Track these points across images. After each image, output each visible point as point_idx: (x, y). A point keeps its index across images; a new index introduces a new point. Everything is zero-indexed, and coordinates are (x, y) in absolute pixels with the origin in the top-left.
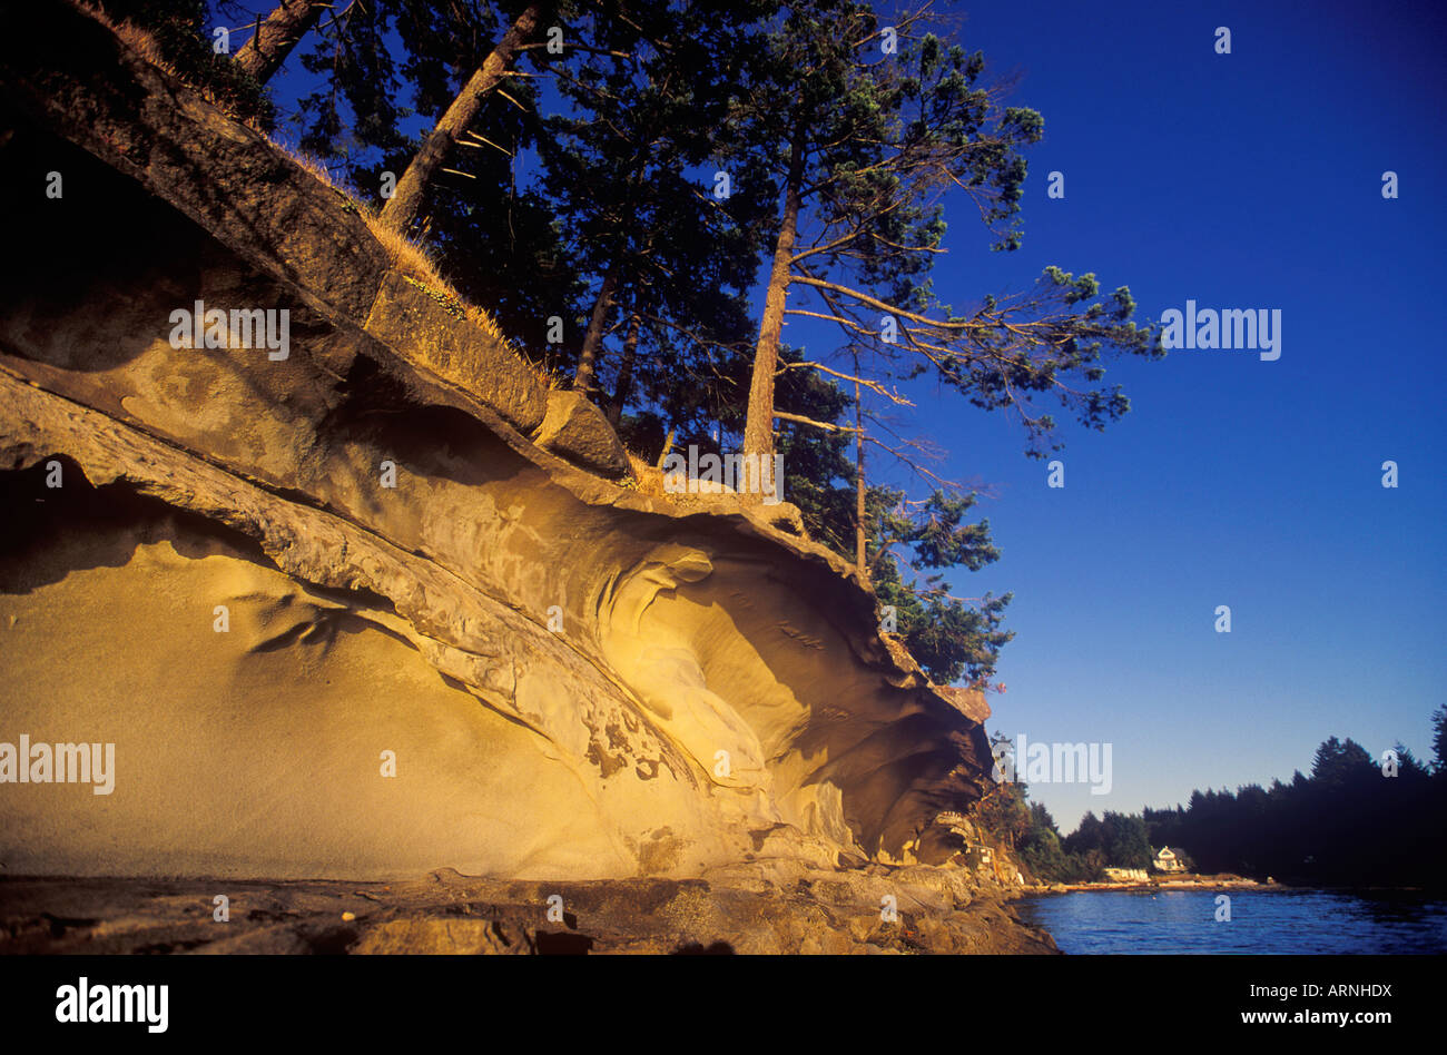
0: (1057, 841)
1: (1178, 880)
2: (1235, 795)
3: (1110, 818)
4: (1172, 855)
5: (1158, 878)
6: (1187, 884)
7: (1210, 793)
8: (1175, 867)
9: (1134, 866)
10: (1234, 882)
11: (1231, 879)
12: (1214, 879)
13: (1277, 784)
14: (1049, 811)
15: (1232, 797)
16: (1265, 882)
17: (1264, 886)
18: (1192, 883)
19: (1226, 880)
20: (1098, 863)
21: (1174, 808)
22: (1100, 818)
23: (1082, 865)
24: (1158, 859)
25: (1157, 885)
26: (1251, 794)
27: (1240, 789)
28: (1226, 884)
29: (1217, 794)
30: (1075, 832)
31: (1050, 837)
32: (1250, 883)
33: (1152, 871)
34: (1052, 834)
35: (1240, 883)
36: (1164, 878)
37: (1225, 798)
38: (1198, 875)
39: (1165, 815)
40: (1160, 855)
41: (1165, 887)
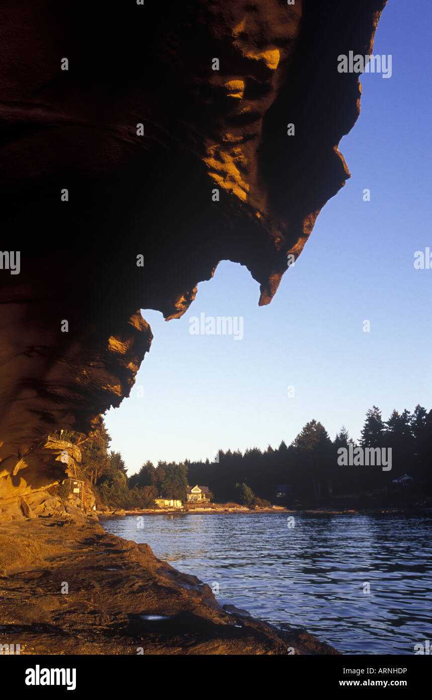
0: (125, 480)
1: (201, 507)
2: (243, 454)
3: (162, 465)
4: (200, 491)
5: (188, 506)
6: (207, 510)
7: (229, 452)
8: (200, 499)
9: (175, 498)
10: (235, 509)
11: (234, 507)
12: (223, 507)
13: (270, 448)
14: (123, 459)
15: (241, 456)
16: (253, 509)
17: (253, 511)
18: (210, 509)
19: (230, 507)
20: (150, 496)
21: (204, 461)
22: (156, 465)
23: (139, 497)
24: (190, 493)
25: (187, 510)
26: (254, 454)
27: (247, 451)
28: (230, 510)
29: (233, 453)
30: (136, 475)
31: (121, 477)
32: (245, 509)
33: (184, 501)
34: (122, 474)
35: (238, 509)
36: (193, 506)
37: (237, 456)
38: (214, 504)
39: (199, 466)
40: (192, 491)
41: (192, 512)
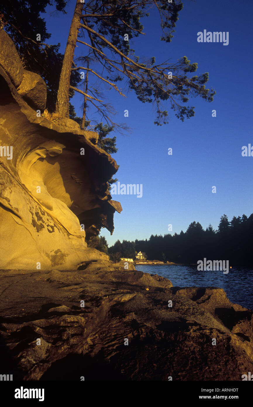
0: (107, 249)
1: (142, 262)
2: (163, 237)
3: (125, 242)
4: (142, 254)
5: (136, 261)
6: (144, 263)
7: (156, 236)
8: (142, 258)
9: (130, 258)
10: (158, 263)
11: (157, 262)
12: (152, 262)
13: (176, 234)
14: (106, 239)
15: (162, 237)
16: (166, 263)
17: (166, 264)
18: (146, 263)
19: (155, 262)
20: (119, 256)
21: (145, 240)
22: (122, 242)
23: (113, 257)
24: (137, 255)
25: (135, 263)
26: (168, 237)
27: (165, 235)
28: (155, 263)
29: (158, 236)
30: (113, 246)
31: (105, 248)
32: (162, 263)
33: (135, 259)
34: (106, 247)
35: (159, 263)
36: (138, 261)
37: (160, 237)
38: (148, 260)
39: (142, 242)
40: (138, 254)
41: (137, 264)
